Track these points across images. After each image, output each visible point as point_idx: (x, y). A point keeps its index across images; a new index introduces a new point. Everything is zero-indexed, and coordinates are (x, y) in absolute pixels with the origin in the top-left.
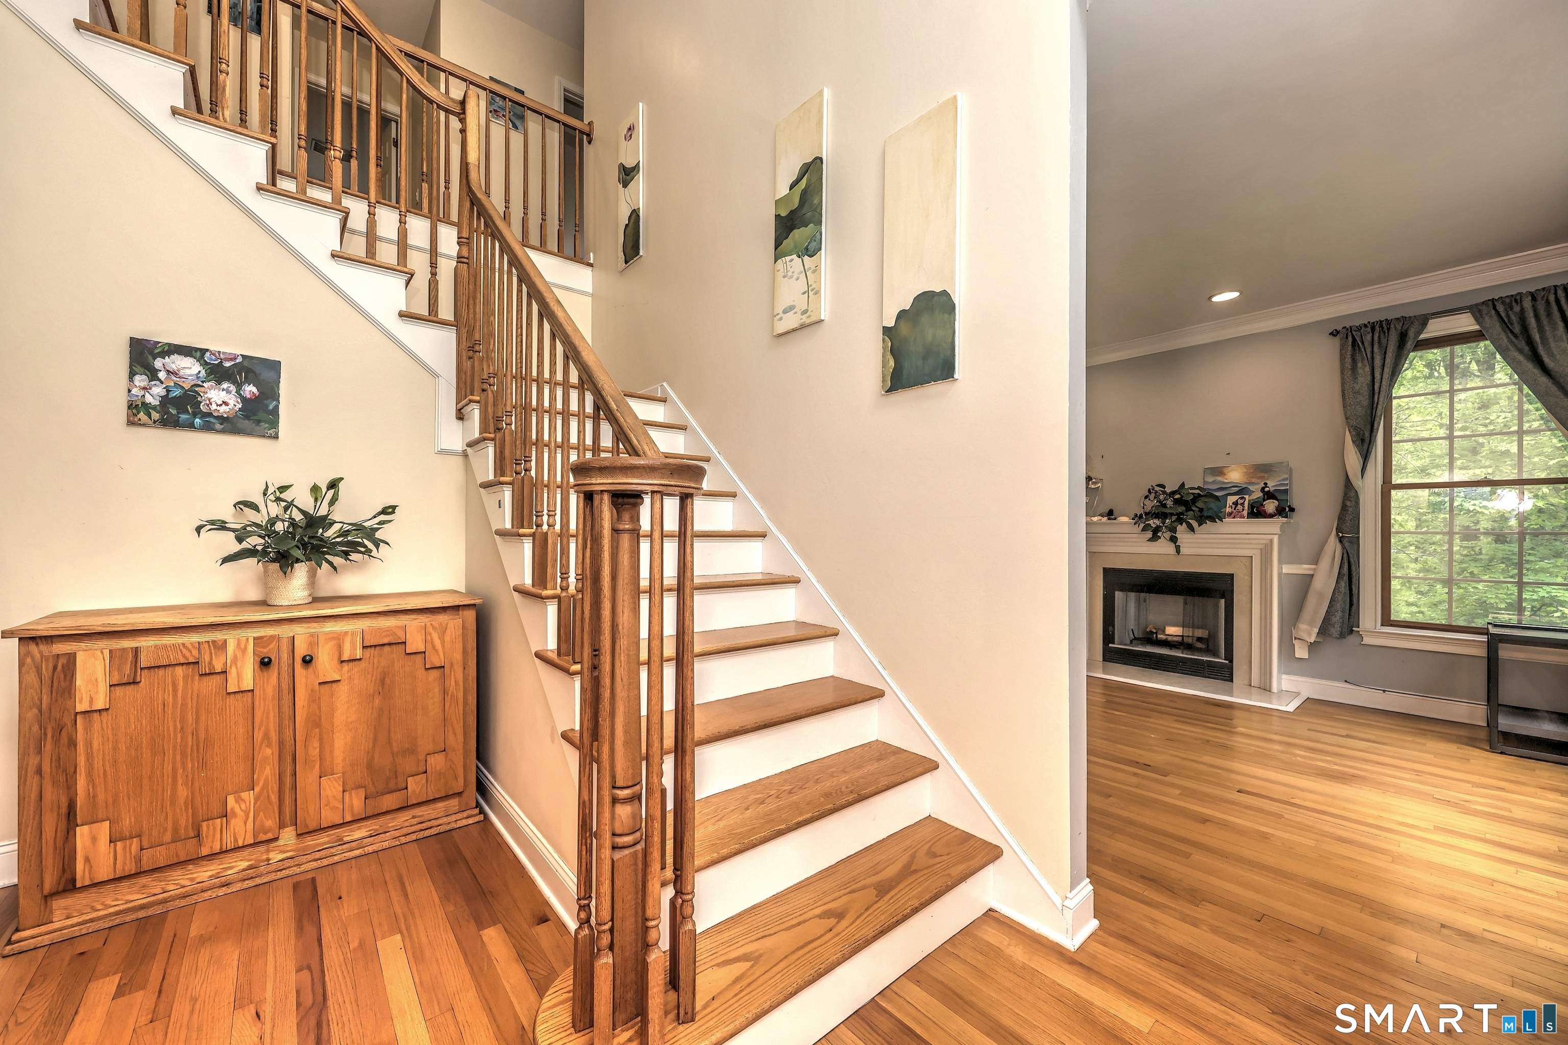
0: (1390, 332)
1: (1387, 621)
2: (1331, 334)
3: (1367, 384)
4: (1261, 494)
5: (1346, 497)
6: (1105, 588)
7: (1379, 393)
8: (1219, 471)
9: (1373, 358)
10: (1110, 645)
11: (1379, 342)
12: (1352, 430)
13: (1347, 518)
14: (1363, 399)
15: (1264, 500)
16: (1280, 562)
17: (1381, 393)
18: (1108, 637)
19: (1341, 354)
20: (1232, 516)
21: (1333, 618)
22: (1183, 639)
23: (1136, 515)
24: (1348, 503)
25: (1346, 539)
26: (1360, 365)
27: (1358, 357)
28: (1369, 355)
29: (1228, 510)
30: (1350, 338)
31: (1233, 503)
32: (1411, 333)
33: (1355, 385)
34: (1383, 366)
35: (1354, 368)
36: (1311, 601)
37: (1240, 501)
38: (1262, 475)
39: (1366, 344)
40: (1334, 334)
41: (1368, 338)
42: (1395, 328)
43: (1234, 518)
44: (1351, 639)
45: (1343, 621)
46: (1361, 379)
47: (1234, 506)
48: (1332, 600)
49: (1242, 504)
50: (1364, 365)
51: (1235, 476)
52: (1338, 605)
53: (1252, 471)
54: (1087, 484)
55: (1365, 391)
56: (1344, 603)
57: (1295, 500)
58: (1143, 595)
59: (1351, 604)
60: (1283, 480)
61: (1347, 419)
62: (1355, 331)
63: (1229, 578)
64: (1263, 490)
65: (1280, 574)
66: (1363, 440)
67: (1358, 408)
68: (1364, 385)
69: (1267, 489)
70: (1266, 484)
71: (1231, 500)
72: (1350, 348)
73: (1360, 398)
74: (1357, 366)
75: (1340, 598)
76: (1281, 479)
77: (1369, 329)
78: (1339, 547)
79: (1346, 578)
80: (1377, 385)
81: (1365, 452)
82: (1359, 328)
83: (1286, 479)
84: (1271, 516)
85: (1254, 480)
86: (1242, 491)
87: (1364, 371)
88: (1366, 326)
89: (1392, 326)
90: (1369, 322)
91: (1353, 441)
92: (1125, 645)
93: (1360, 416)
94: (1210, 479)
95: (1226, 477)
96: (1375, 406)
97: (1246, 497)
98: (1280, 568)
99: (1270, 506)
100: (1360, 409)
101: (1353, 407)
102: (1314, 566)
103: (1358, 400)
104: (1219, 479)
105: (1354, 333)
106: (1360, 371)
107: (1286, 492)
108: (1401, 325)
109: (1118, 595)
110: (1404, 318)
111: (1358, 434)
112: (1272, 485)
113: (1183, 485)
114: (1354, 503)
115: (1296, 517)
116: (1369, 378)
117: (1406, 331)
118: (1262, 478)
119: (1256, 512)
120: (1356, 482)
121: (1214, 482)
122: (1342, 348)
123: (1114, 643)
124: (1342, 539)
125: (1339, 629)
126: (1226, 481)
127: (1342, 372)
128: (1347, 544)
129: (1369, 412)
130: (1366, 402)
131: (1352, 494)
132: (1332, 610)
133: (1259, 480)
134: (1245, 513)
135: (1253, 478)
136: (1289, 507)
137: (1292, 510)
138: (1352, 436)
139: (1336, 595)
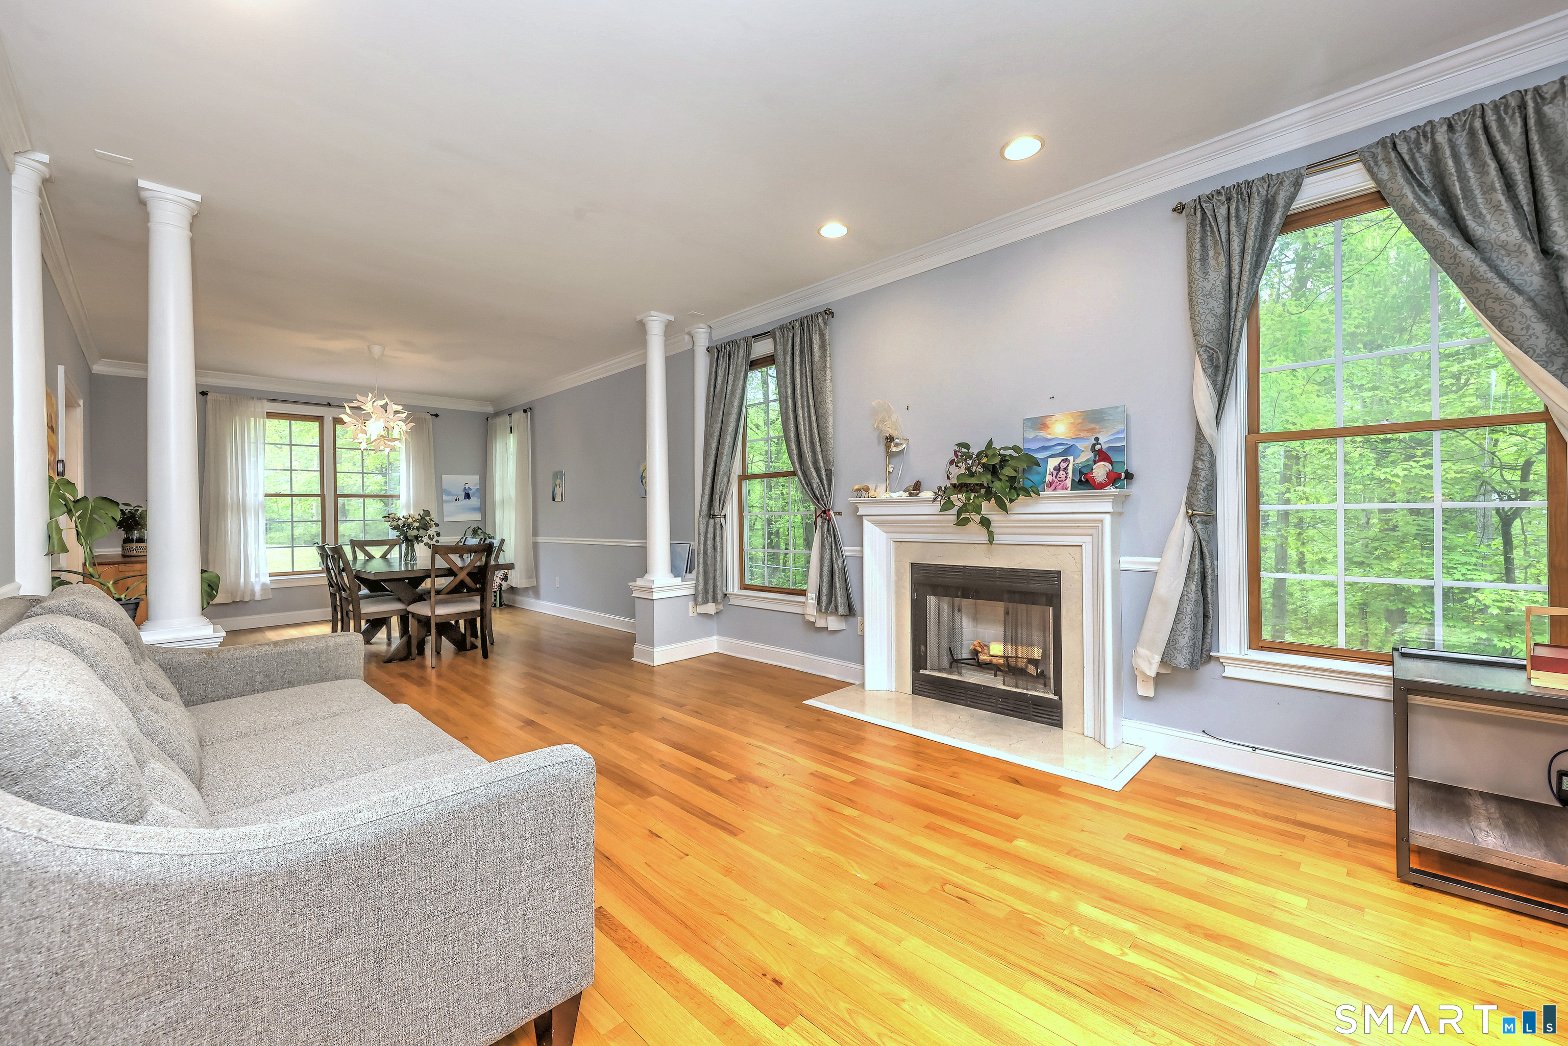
0: (1252, 200)
1: (1256, 641)
2: (1174, 210)
3: (1222, 282)
4: (1090, 455)
5: (1197, 456)
6: (913, 591)
7: (1238, 294)
8: (1040, 423)
9: (1229, 240)
10: (921, 671)
11: (1238, 217)
12: (1201, 353)
13: (1198, 487)
14: (1215, 304)
15: (1095, 462)
16: (1115, 553)
17: (1241, 294)
18: (919, 661)
19: (1188, 239)
20: (1053, 487)
21: (1180, 638)
22: (1007, 661)
23: (940, 488)
24: (1200, 465)
25: (1198, 519)
26: (1211, 253)
27: (1209, 242)
28: (1224, 236)
29: (1049, 478)
30: (1199, 214)
31: (1054, 469)
32: (1281, 200)
33: (1205, 284)
34: (1243, 251)
35: (1204, 259)
36: (1153, 612)
37: (1063, 465)
38: (1093, 426)
39: (1220, 219)
40: (1180, 209)
41: (1222, 211)
42: (1259, 193)
43: (1055, 489)
44: (1210, 669)
45: (1194, 644)
46: (1213, 275)
47: (1055, 473)
48: (1179, 611)
49: (1066, 469)
50: (1217, 253)
51: (1060, 429)
52: (1187, 620)
53: (1080, 421)
54: (888, 447)
55: (1220, 292)
56: (1195, 615)
57: (1135, 463)
58: (957, 600)
59: (1206, 616)
60: (1118, 433)
61: (1195, 335)
62: (1205, 202)
63: (1054, 577)
64: (1093, 448)
65: (1117, 572)
66: (1217, 368)
67: (1209, 318)
68: (1218, 283)
69: (1098, 447)
70: (1097, 439)
71: (1053, 463)
72: (1198, 228)
73: (1212, 303)
74: (1207, 254)
75: (1189, 610)
76: (1115, 431)
77: (1223, 198)
78: (1189, 529)
79: (1197, 578)
80: (1235, 282)
81: (1219, 384)
82: (1210, 198)
83: (1122, 431)
84: (1101, 486)
85: (1082, 434)
86: (1068, 451)
87: (1216, 263)
88: (1219, 193)
89: (1254, 189)
90: (1223, 187)
91: (1204, 369)
92: (940, 670)
93: (1212, 331)
94: (1031, 435)
95: (1049, 431)
96: (1233, 314)
97: (1071, 458)
98: (1115, 562)
99: (1100, 471)
100: (1212, 320)
101: (1203, 318)
102: (1158, 560)
103: (1210, 306)
104: (1042, 434)
105: (1204, 205)
106: (1212, 262)
107: (1121, 450)
108: (1265, 186)
109: (931, 600)
110: (1269, 176)
111: (1211, 358)
112: (1105, 441)
113: (990, 443)
114: (1207, 464)
115: (1135, 489)
116: (1224, 271)
117: (1274, 197)
118: (1092, 430)
119: (1084, 482)
120: (1208, 429)
121: (1035, 439)
122: (1189, 232)
123: (926, 669)
124: (1193, 519)
125: (1188, 656)
126: (1049, 437)
127: (1190, 267)
128: (1199, 526)
129: (1224, 323)
130: (1220, 310)
131: (1205, 450)
132: (1179, 626)
133: (1089, 434)
134: (1069, 482)
135: (1081, 431)
136: (1127, 473)
137: (1129, 476)
138: (1202, 362)
139: (1185, 604)
